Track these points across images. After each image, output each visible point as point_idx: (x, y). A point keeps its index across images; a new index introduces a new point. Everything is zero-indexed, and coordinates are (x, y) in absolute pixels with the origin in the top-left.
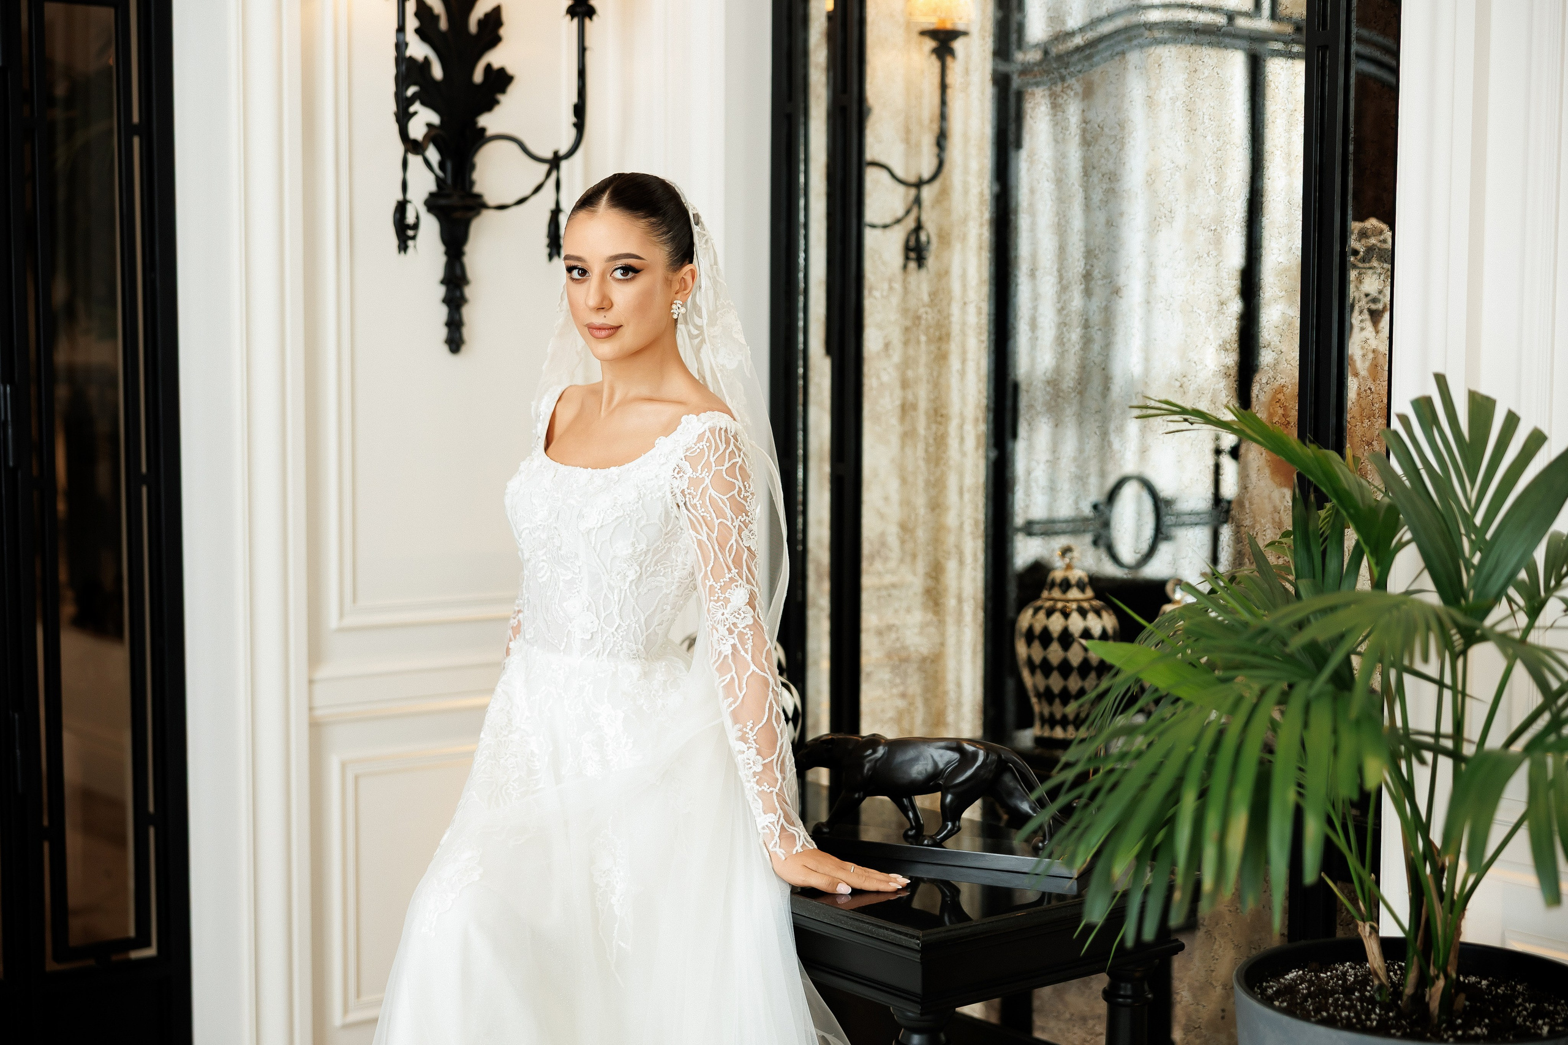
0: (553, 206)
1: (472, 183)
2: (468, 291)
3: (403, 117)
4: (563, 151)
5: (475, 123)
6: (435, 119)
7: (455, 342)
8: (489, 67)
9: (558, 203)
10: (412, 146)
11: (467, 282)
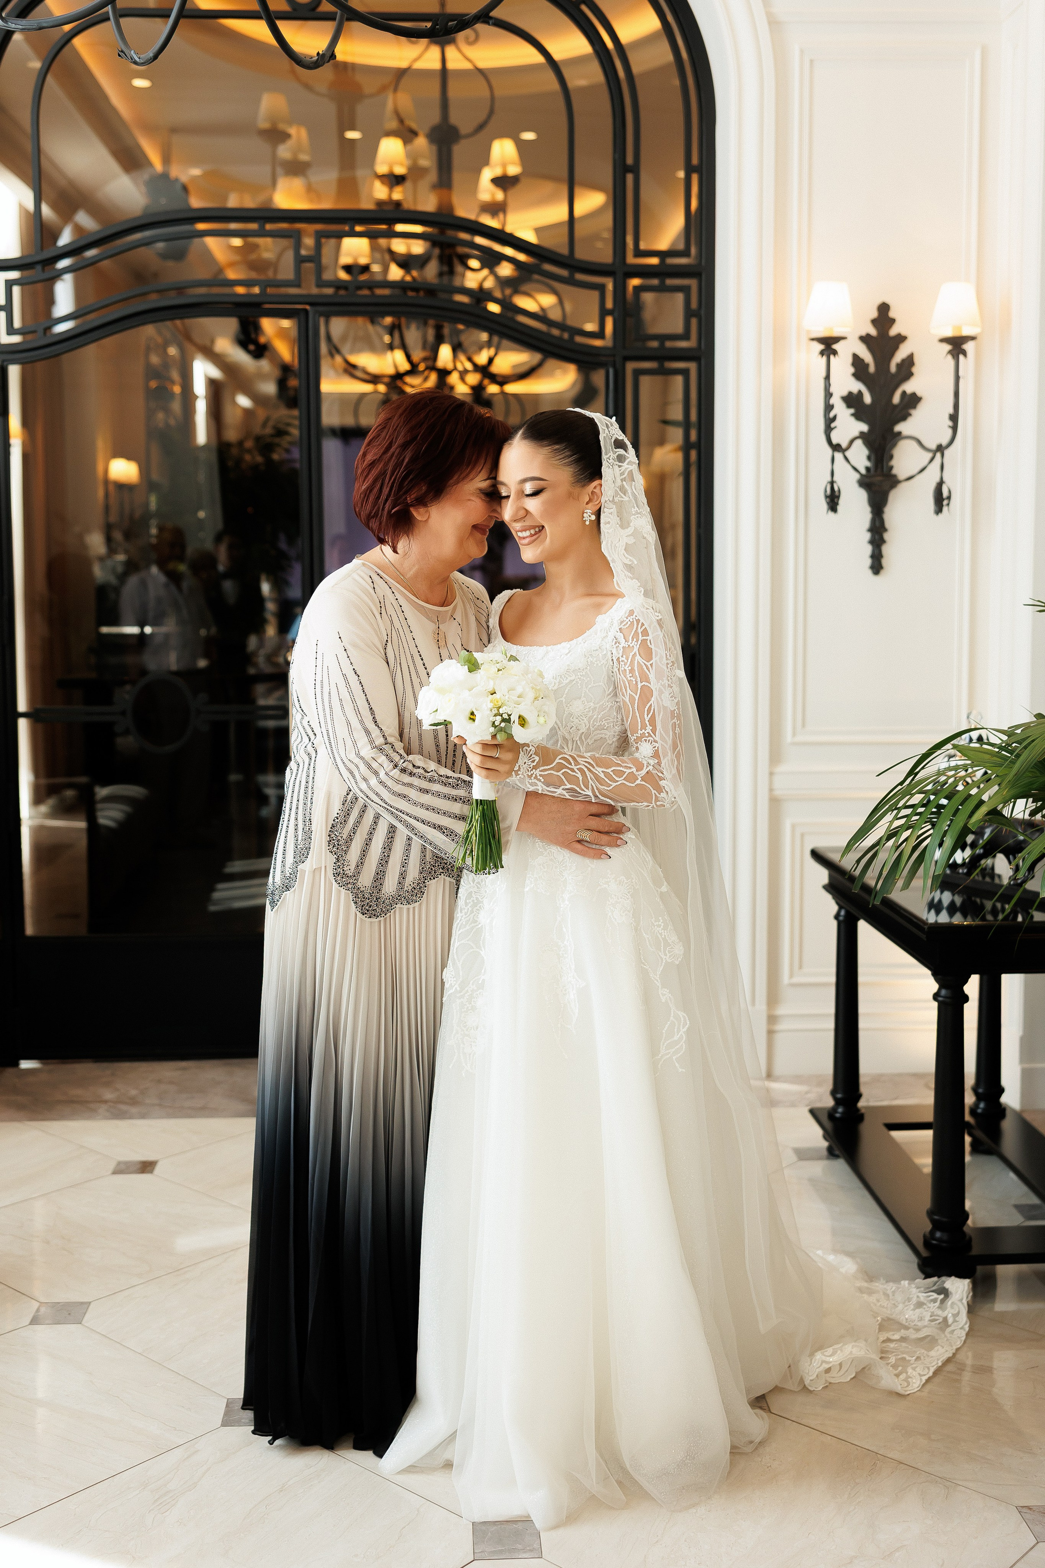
0: (938, 479)
1: (891, 468)
2: (886, 536)
3: (828, 430)
4: (944, 443)
5: (892, 429)
6: (864, 428)
7: (877, 566)
8: (904, 393)
9: (942, 478)
10: (836, 448)
11: (885, 530)
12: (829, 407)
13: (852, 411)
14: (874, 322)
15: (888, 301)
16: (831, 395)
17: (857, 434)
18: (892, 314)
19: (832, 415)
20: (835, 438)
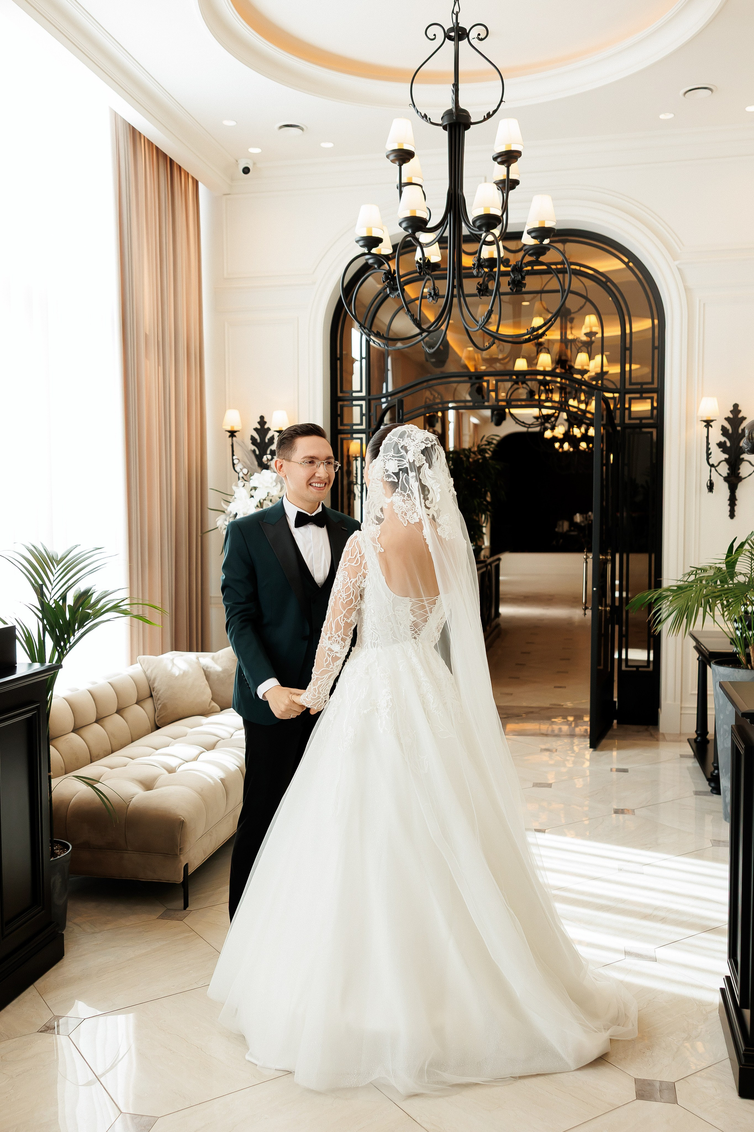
1: (739, 473)
2: (737, 502)
3: (708, 459)
5: (739, 457)
6: (727, 456)
7: (732, 515)
10: (712, 466)
11: (736, 500)
12: (708, 449)
13: (721, 449)
14: (731, 412)
15: (737, 403)
16: (709, 444)
17: (723, 459)
18: (739, 408)
19: (709, 452)
20: (711, 461)
